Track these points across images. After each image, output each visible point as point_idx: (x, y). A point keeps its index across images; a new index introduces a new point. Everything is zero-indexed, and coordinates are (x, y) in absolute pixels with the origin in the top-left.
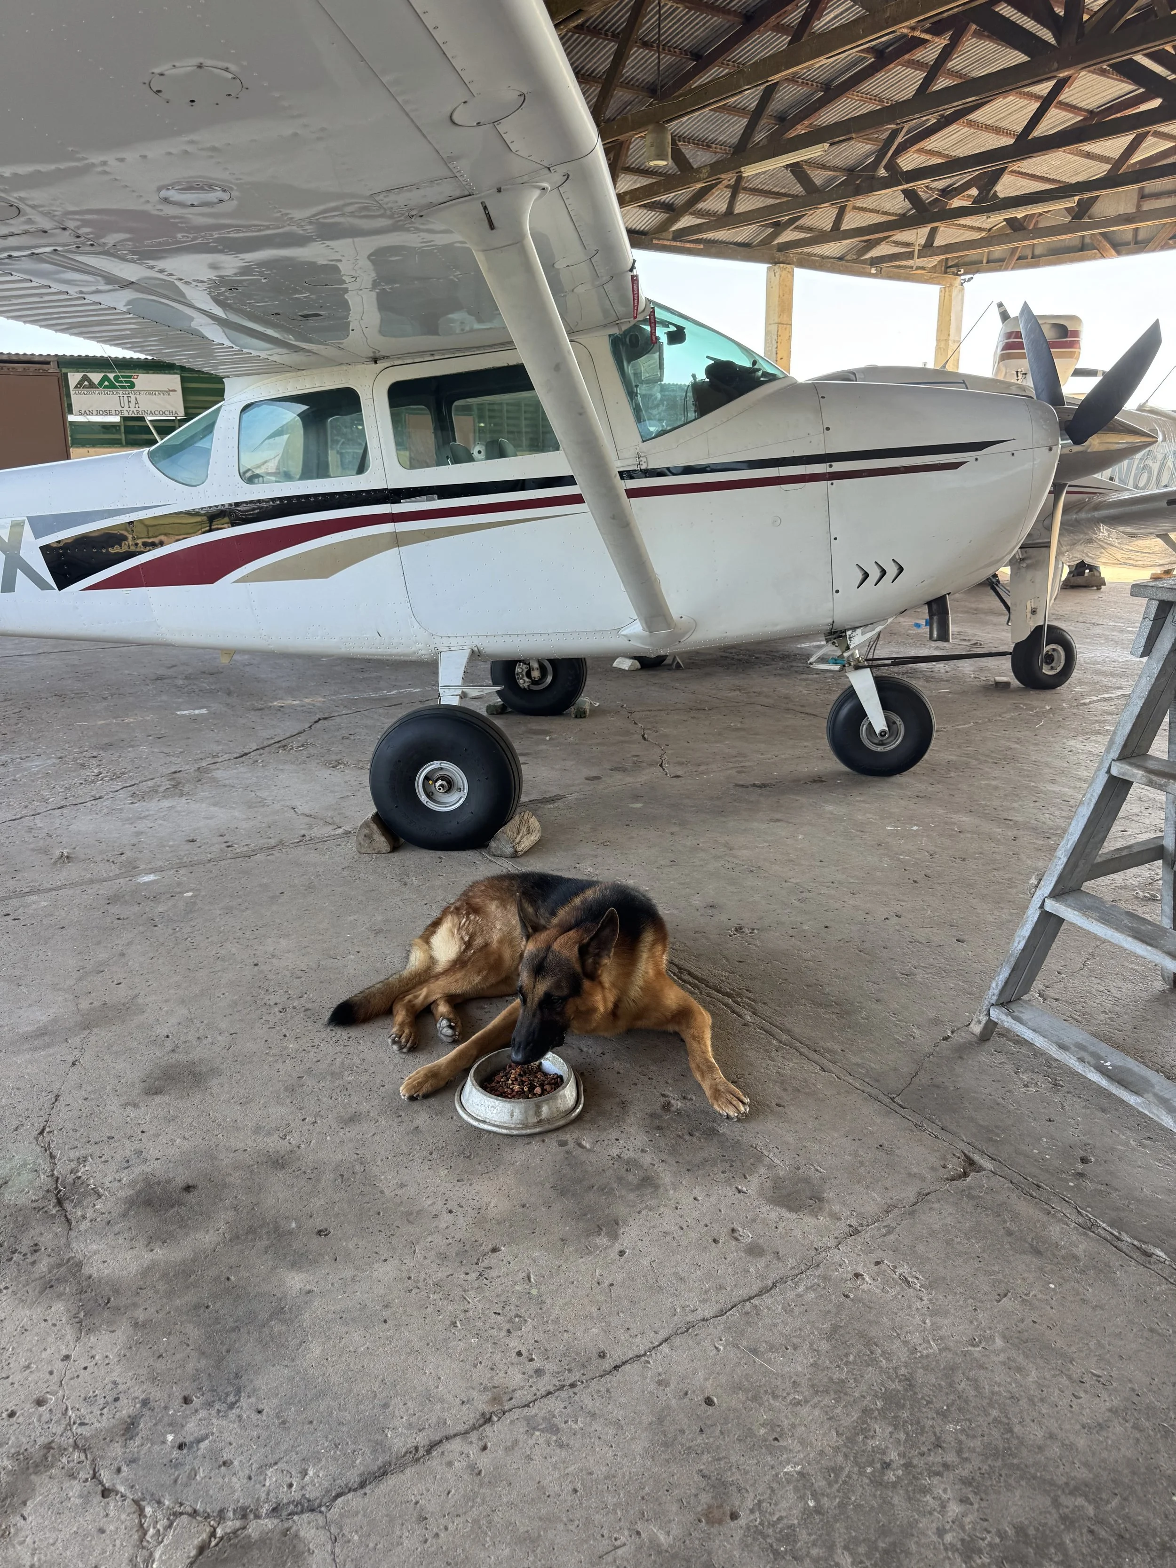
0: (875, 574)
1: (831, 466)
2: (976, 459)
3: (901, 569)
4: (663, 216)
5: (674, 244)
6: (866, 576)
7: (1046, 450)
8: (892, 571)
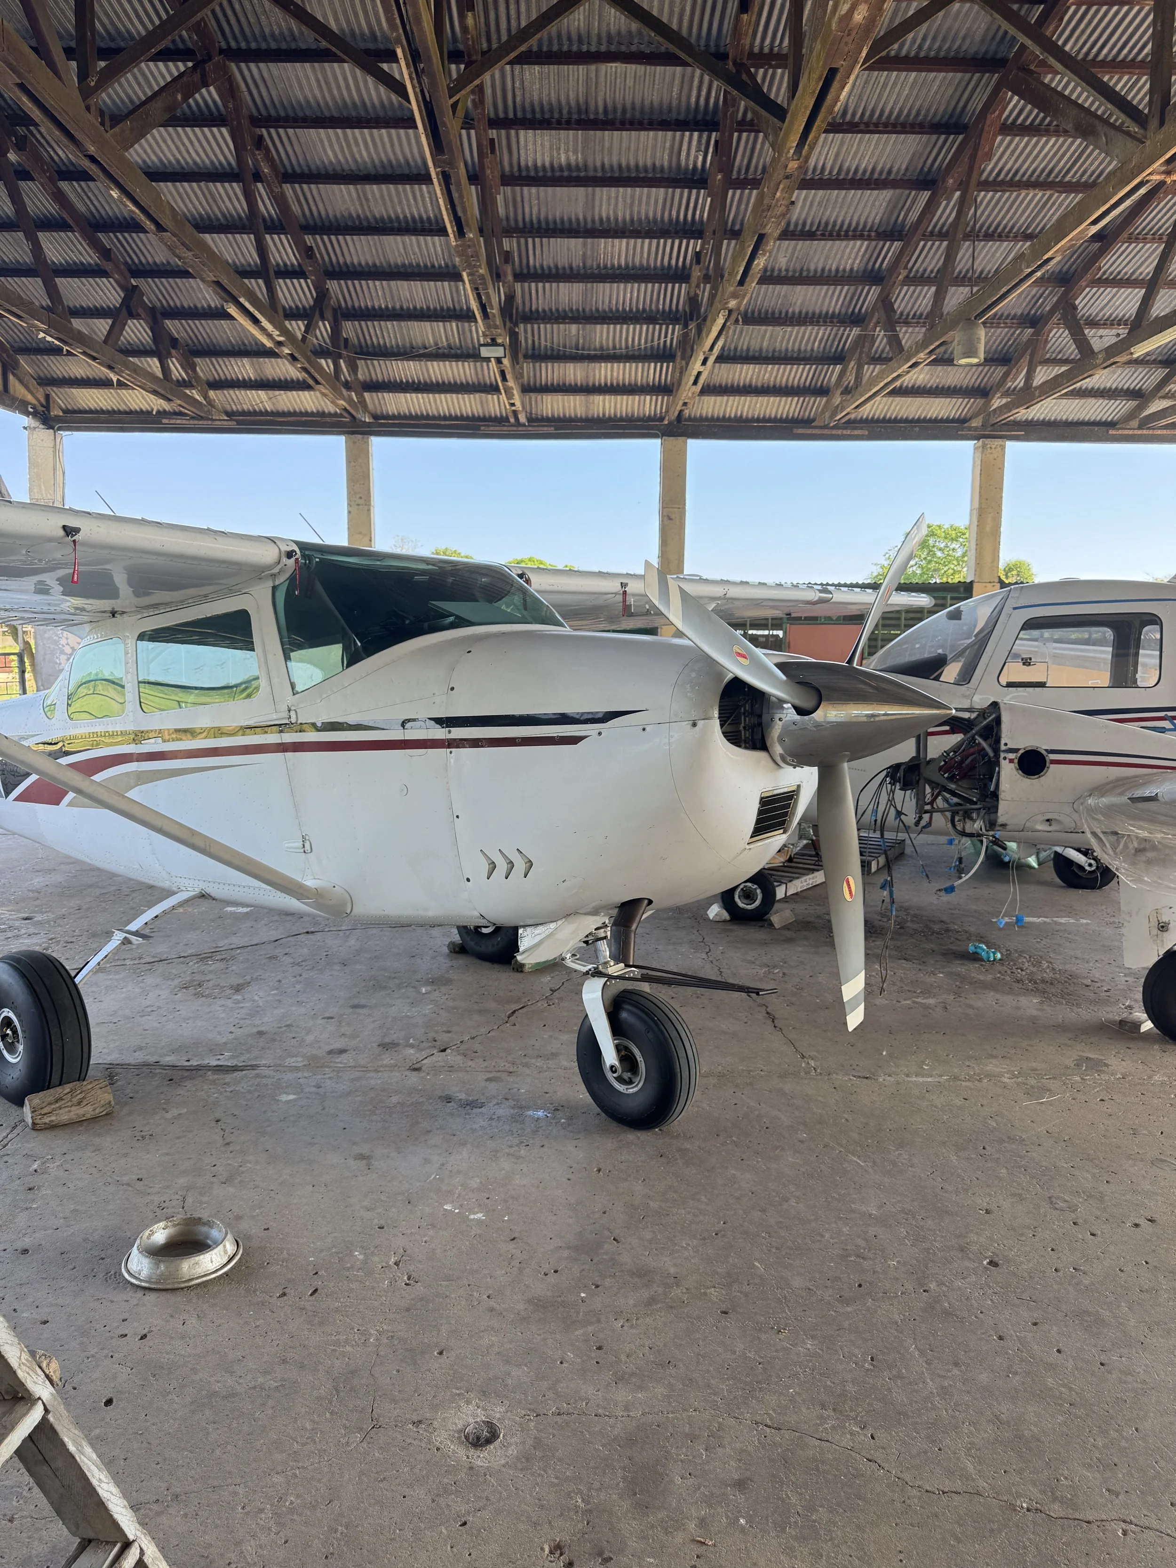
0: (502, 866)
1: (450, 732)
2: (600, 734)
3: (530, 864)
4: (1132, 404)
5: (1140, 432)
6: (493, 866)
7: (687, 725)
8: (520, 865)
